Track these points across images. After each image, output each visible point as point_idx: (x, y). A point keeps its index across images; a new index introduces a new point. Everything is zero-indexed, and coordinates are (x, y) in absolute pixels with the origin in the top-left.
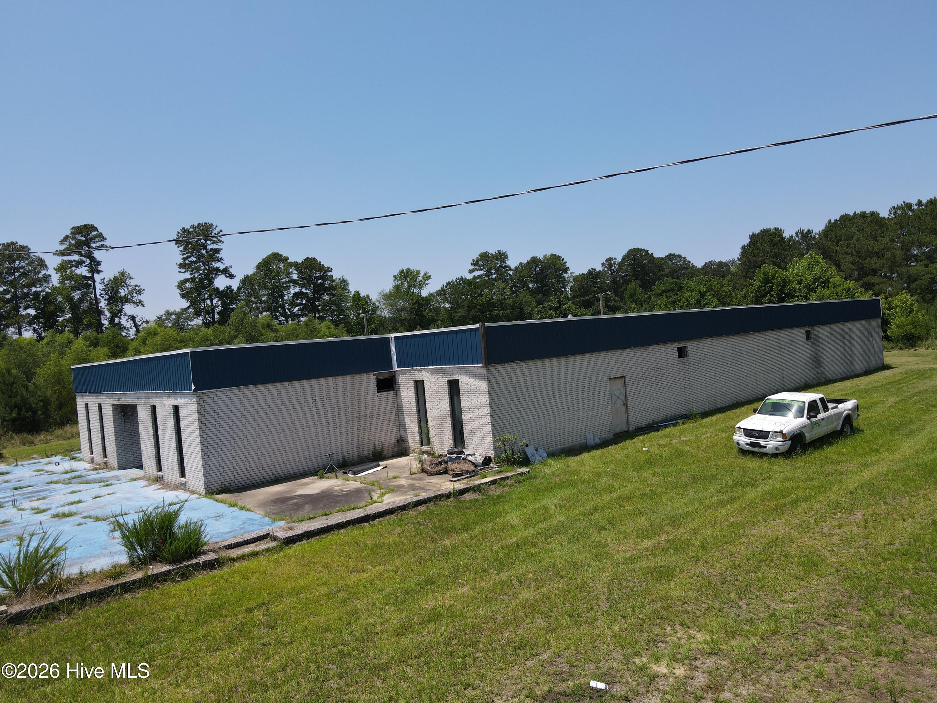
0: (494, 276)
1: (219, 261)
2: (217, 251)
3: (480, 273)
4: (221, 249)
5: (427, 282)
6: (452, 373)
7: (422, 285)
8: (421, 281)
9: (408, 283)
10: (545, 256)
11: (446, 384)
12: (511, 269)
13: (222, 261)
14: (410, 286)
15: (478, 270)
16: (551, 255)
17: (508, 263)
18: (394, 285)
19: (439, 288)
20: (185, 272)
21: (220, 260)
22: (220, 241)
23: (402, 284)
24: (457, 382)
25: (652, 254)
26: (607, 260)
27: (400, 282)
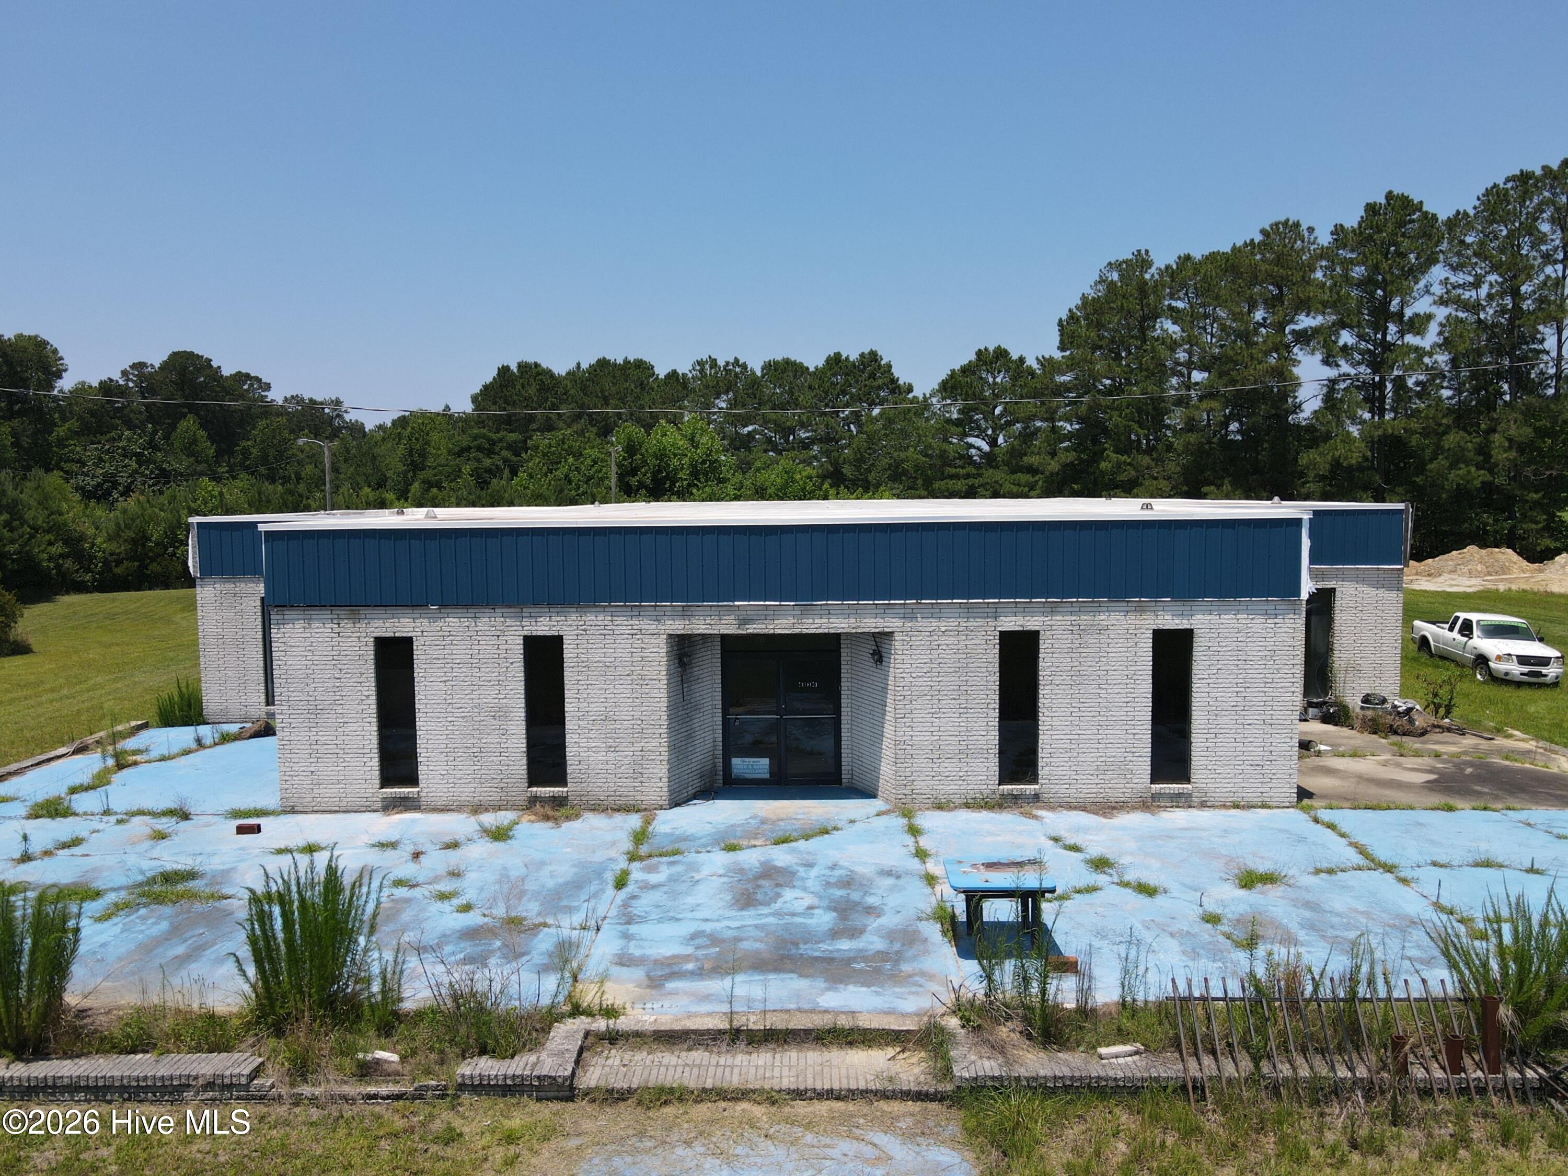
25: (219, 367)
26: (134, 366)
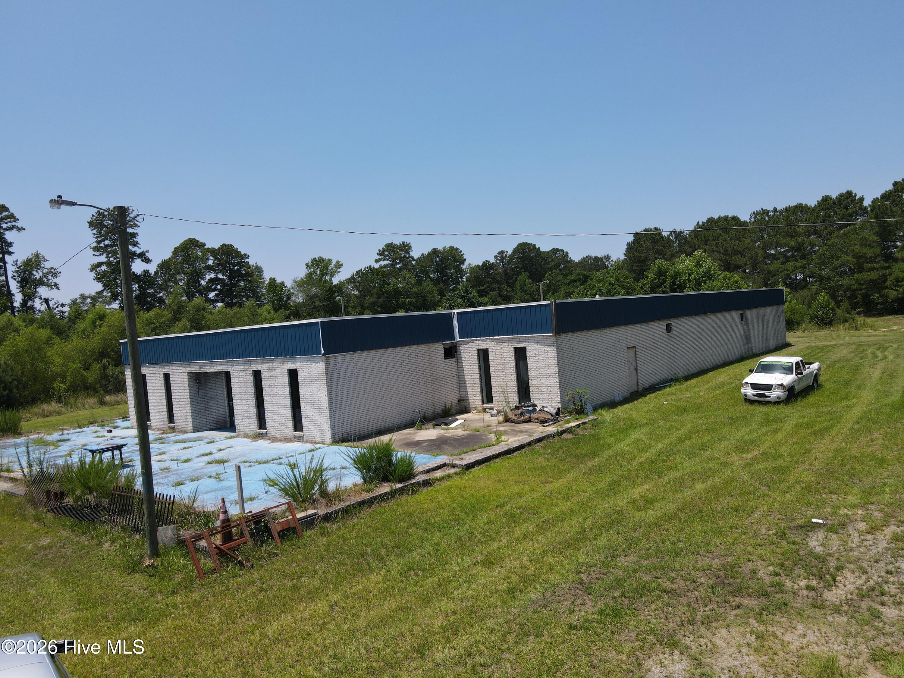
0: (398, 266)
1: (135, 246)
2: (134, 235)
3: (386, 262)
4: (137, 233)
5: (339, 270)
6: (519, 341)
7: (333, 274)
8: (332, 269)
9: (320, 271)
10: (444, 248)
11: (513, 351)
12: (414, 260)
13: (138, 245)
14: (322, 274)
15: (385, 260)
16: (450, 247)
17: (412, 254)
18: (307, 272)
19: (349, 276)
20: (100, 255)
21: (136, 244)
22: (136, 225)
23: (315, 272)
24: (524, 349)
25: (539, 248)
26: (499, 253)
27: (312, 270)
